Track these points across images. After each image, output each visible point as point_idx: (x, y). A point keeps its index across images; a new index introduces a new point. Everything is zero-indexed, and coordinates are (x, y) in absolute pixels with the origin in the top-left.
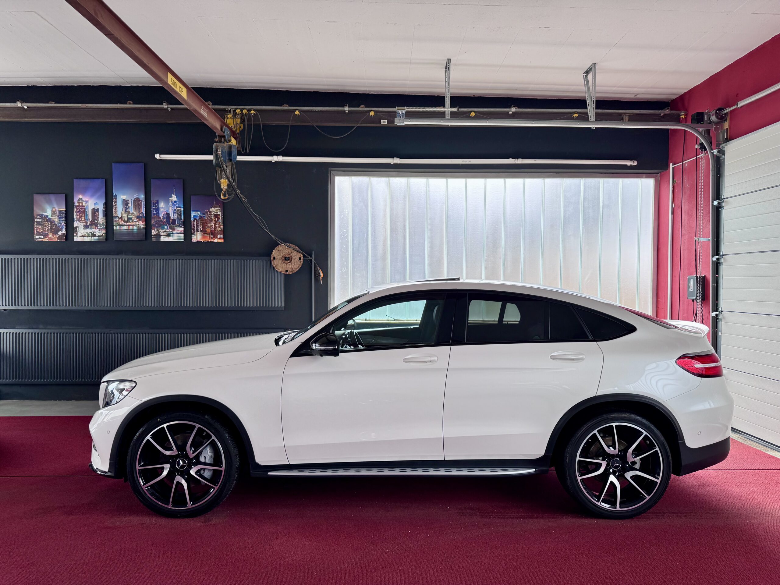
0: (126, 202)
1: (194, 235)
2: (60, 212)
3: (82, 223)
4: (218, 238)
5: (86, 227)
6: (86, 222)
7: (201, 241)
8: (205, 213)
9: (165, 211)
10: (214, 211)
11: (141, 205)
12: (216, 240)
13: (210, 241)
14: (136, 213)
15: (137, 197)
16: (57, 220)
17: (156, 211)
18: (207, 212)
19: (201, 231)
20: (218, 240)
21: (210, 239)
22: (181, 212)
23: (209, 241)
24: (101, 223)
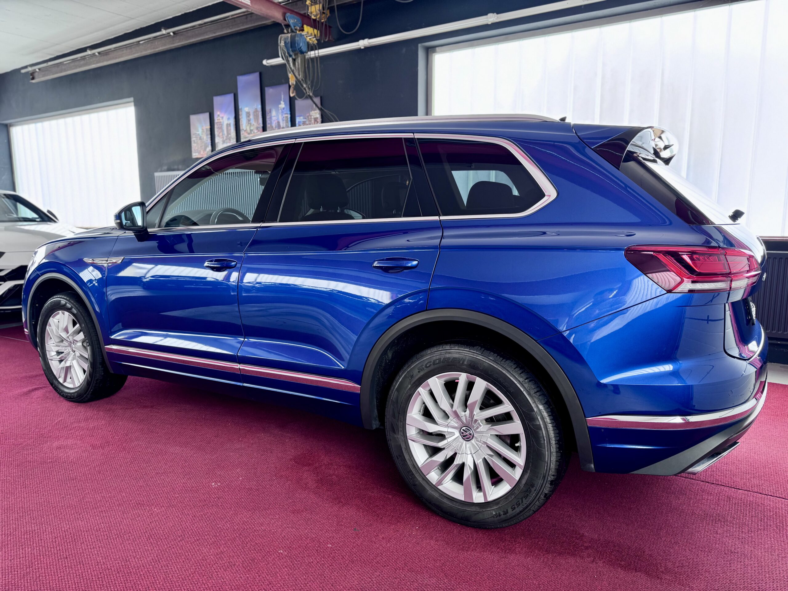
0: (248, 114)
2: (207, 129)
3: (221, 138)
5: (224, 142)
6: (223, 137)
8: (306, 117)
9: (277, 120)
10: (314, 114)
11: (258, 116)
14: (255, 124)
15: (256, 107)
16: (205, 137)
17: (270, 121)
18: (308, 117)
22: (288, 118)
24: (233, 137)
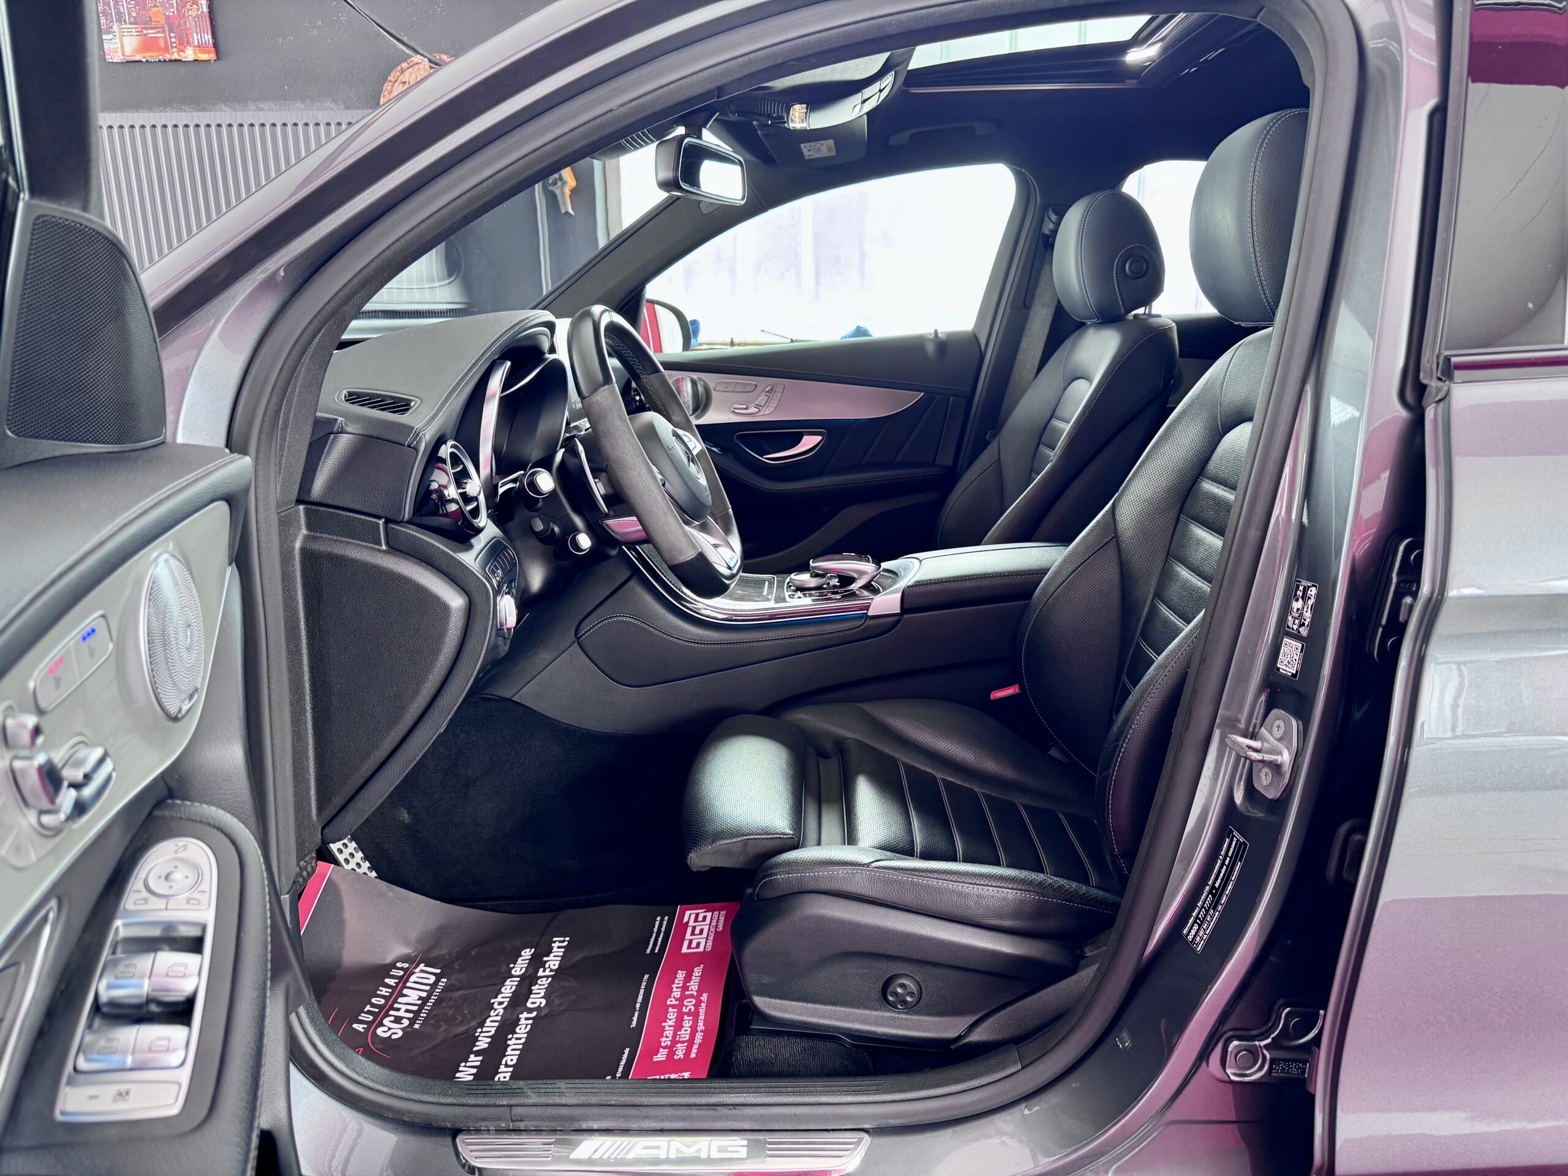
1: (111, 36)
4: (196, 44)
7: (138, 58)
12: (189, 54)
13: (170, 61)
19: (135, 23)
20: (195, 53)
21: (166, 50)
23: (165, 61)
